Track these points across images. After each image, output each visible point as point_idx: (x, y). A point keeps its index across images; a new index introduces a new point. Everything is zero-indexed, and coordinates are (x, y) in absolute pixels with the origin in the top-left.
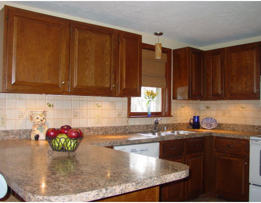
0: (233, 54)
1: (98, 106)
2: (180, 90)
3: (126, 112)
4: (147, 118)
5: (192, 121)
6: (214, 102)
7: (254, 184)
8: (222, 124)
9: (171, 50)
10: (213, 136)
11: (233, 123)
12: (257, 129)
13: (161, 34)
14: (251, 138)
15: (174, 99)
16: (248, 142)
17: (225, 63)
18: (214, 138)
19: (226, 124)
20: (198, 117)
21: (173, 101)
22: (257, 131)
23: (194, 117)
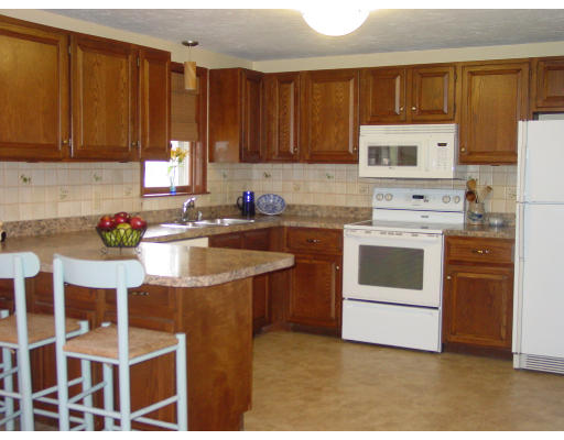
0: (316, 85)
1: (97, 179)
2: (221, 146)
3: (138, 187)
4: (170, 198)
5: (241, 202)
6: (279, 166)
7: (350, 299)
8: (294, 206)
9: (206, 69)
10: (283, 227)
11: (312, 203)
12: (352, 212)
13: (195, 44)
14: (346, 226)
15: (211, 161)
16: (340, 233)
17: (302, 98)
18: (286, 230)
19: (300, 206)
20: (252, 194)
21: (209, 165)
22: (352, 216)
23: (245, 194)
